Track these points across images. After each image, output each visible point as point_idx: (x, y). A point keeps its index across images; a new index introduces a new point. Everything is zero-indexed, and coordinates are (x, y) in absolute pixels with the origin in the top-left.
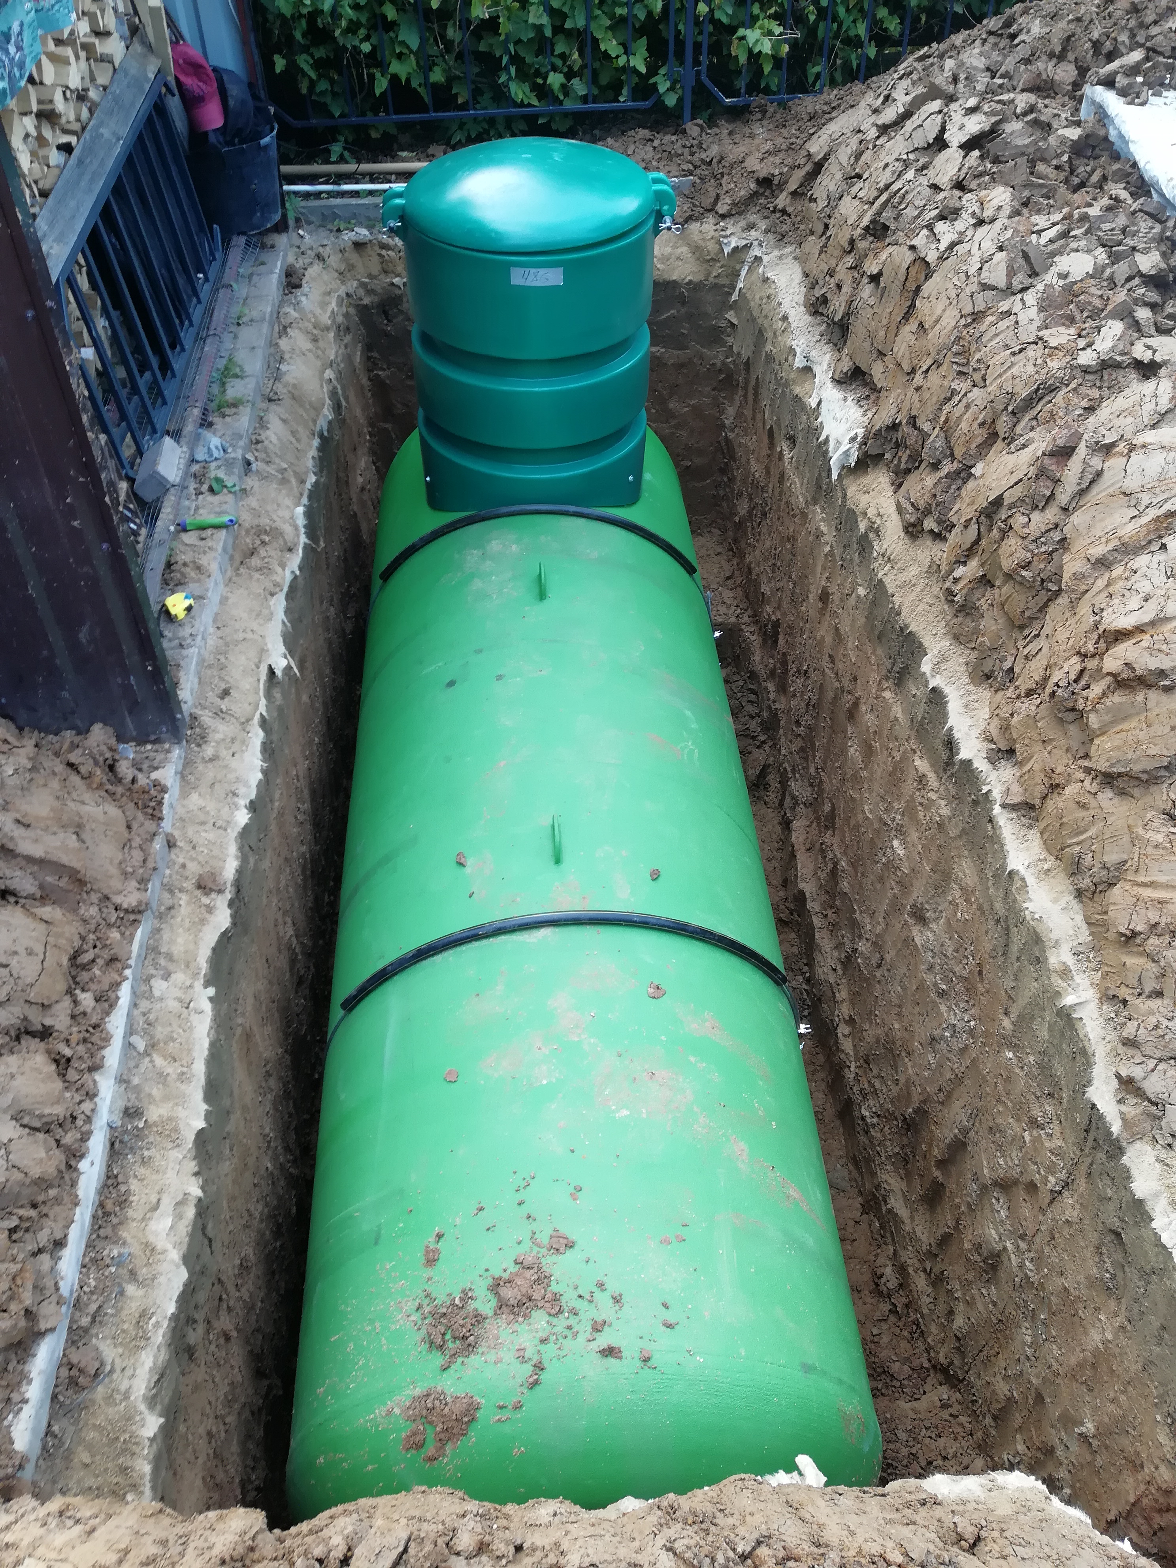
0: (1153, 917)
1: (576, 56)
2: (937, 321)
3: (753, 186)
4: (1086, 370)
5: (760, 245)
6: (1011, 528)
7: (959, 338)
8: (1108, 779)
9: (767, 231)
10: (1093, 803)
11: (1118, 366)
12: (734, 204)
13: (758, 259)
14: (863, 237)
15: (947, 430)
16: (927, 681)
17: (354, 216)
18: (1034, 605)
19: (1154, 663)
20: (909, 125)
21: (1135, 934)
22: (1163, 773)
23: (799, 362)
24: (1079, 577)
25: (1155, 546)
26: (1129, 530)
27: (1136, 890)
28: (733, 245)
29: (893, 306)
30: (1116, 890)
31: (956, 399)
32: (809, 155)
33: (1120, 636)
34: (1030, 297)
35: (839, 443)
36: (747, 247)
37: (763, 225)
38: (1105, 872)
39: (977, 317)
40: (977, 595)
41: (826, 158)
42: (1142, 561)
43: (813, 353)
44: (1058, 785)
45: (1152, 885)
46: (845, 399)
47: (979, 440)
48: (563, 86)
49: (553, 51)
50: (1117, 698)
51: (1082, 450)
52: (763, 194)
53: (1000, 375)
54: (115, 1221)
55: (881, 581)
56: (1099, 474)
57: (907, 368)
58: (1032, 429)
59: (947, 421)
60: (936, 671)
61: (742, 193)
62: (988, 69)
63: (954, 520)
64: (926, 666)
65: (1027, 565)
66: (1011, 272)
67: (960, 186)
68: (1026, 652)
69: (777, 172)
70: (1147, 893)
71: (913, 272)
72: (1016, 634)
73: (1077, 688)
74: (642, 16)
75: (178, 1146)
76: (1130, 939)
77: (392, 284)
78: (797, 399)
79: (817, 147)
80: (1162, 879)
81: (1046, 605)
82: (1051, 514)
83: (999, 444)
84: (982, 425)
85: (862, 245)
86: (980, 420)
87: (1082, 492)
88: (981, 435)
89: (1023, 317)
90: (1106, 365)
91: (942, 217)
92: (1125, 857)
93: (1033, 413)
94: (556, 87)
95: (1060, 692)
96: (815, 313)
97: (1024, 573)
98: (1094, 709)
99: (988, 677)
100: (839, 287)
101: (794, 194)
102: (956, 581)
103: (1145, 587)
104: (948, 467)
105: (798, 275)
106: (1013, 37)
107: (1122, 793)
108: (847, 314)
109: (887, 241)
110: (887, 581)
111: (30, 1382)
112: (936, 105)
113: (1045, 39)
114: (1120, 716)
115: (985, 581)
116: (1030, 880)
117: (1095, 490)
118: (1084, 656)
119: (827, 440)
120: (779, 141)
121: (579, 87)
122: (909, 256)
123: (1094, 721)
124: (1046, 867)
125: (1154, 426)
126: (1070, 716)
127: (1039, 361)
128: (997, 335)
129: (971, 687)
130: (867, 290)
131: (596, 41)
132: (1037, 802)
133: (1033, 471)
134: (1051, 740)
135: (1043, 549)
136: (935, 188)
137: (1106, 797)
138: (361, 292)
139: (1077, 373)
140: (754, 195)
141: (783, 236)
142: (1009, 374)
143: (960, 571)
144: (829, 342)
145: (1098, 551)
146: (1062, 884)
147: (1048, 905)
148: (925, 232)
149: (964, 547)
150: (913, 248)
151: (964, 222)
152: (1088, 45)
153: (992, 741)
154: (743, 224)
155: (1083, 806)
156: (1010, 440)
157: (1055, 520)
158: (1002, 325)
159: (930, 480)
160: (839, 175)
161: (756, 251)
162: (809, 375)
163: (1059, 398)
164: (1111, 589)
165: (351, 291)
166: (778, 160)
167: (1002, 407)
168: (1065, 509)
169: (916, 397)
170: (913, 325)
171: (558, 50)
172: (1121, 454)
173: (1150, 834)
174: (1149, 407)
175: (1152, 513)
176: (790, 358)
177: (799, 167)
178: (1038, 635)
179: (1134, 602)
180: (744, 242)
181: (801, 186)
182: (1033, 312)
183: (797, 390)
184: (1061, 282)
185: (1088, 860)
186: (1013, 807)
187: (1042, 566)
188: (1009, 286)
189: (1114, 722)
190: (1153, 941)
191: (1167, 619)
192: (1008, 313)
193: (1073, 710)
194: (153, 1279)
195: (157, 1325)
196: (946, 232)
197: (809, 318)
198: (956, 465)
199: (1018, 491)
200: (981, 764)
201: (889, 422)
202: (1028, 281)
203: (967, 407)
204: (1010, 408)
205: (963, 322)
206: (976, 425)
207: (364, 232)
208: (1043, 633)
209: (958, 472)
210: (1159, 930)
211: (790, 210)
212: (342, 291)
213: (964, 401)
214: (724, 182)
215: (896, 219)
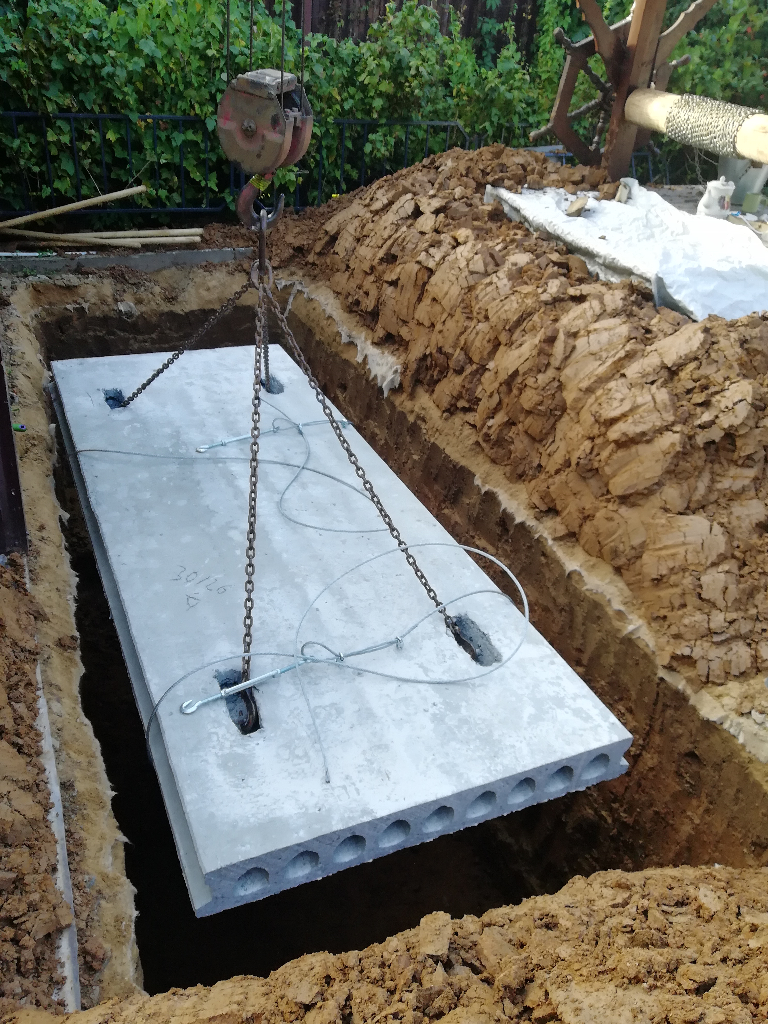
0: (671, 564)
1: (176, 179)
2: (446, 294)
3: (291, 251)
4: (546, 303)
5: (301, 283)
6: (526, 385)
7: (463, 301)
8: (624, 499)
9: (304, 276)
10: (616, 516)
11: (562, 300)
12: (281, 261)
13: (300, 292)
14: (380, 264)
15: (465, 349)
16: (479, 490)
17: (36, 268)
18: (548, 425)
19: (639, 429)
20: (394, 207)
21: (662, 576)
22: (655, 487)
23: (345, 339)
24: (577, 400)
25: (617, 376)
26: (601, 370)
27: (657, 553)
28: (283, 284)
29: (410, 294)
30: (645, 557)
31: (469, 331)
32: (326, 232)
33: (613, 421)
34: (500, 274)
35: (384, 378)
36: (292, 285)
37: (301, 273)
38: (633, 551)
39: (471, 289)
40: (505, 432)
41: (338, 233)
42: (612, 384)
43: (354, 333)
44: (588, 516)
45: (665, 547)
46: (383, 353)
47: (488, 350)
48: (167, 197)
49: (160, 176)
50: (621, 453)
51: (561, 336)
52: (298, 256)
53: (497, 312)
54: (77, 858)
55: (434, 444)
56: (574, 347)
57: (427, 323)
58: (523, 336)
59: (465, 343)
60: (485, 482)
61: (286, 255)
62: (429, 182)
63: (480, 396)
64: (478, 481)
65: (541, 403)
66: (486, 265)
67: (437, 231)
68: (548, 452)
69: (305, 243)
70: (663, 553)
71: (420, 275)
72: (537, 445)
73: (592, 456)
74: (214, 159)
75: (103, 807)
76: (658, 581)
77: (66, 309)
78: (346, 362)
79: (331, 227)
80: (670, 543)
81: (554, 424)
82: (551, 373)
83: (502, 348)
84: (489, 341)
85: (380, 268)
86: (487, 338)
87: (567, 358)
88: (489, 347)
89: (500, 284)
90: (556, 301)
91: (432, 246)
92: (643, 539)
93: (522, 327)
94: (163, 197)
95: (582, 461)
96: (351, 311)
97: (540, 408)
98: (607, 464)
99: (520, 476)
100: (367, 294)
101: (320, 254)
102: (490, 427)
103: (619, 396)
104: (469, 369)
105: (331, 295)
106: (437, 168)
107: (634, 505)
108: (376, 306)
109: (398, 262)
110: (437, 442)
111: (62, 965)
112: (409, 196)
113: (456, 169)
114: (623, 465)
115: (511, 423)
116: (584, 573)
117: (574, 356)
118: (592, 439)
119: (376, 377)
120: (304, 227)
121: (177, 198)
122: (416, 267)
123: (608, 470)
124: (591, 563)
125: (595, 322)
126: (589, 474)
127: (520, 301)
128: (487, 295)
129: (511, 485)
130: (389, 291)
131: (187, 173)
132: (577, 530)
133: (535, 352)
134: (579, 492)
135: (549, 393)
136: (423, 233)
137: (623, 510)
138: (44, 314)
139: (542, 305)
140: (292, 257)
141: (315, 277)
142: (502, 310)
143: (490, 422)
144: (364, 325)
145: (585, 384)
146: (607, 569)
147: (599, 583)
148: (424, 253)
149: (492, 408)
150: (418, 262)
151: (445, 247)
152: (479, 171)
153: (536, 507)
154: (287, 272)
155: (610, 519)
156: (510, 344)
157: (553, 376)
158: (489, 289)
159: (458, 380)
160: (351, 239)
161: (299, 287)
162: (352, 346)
163: (536, 318)
164: (599, 401)
165: (38, 314)
166: (305, 237)
167: (502, 328)
168: (558, 369)
169: (440, 336)
170: (427, 301)
171: (164, 176)
172: (584, 336)
173: (657, 521)
174: (590, 313)
175: (610, 362)
176: (338, 339)
177: (320, 239)
178: (553, 441)
179: (616, 404)
180: (290, 283)
181: (323, 249)
182: (505, 281)
183: (345, 356)
184: (514, 268)
185: (621, 547)
186: (561, 539)
187: (550, 402)
188: (486, 271)
189: (620, 468)
190: (673, 578)
191: (638, 407)
192: (491, 283)
193: (591, 470)
194: (115, 895)
195: (128, 926)
196: (437, 254)
197: (346, 315)
198: (474, 367)
199: (527, 365)
200: (531, 522)
201: (420, 355)
202: (496, 269)
203: (477, 334)
204: (507, 328)
205: (463, 292)
206: (485, 342)
207: (44, 277)
208: (557, 439)
209: (477, 371)
210: (676, 570)
211: (317, 262)
212: (33, 312)
213: (475, 331)
214: (273, 249)
215: (402, 250)
